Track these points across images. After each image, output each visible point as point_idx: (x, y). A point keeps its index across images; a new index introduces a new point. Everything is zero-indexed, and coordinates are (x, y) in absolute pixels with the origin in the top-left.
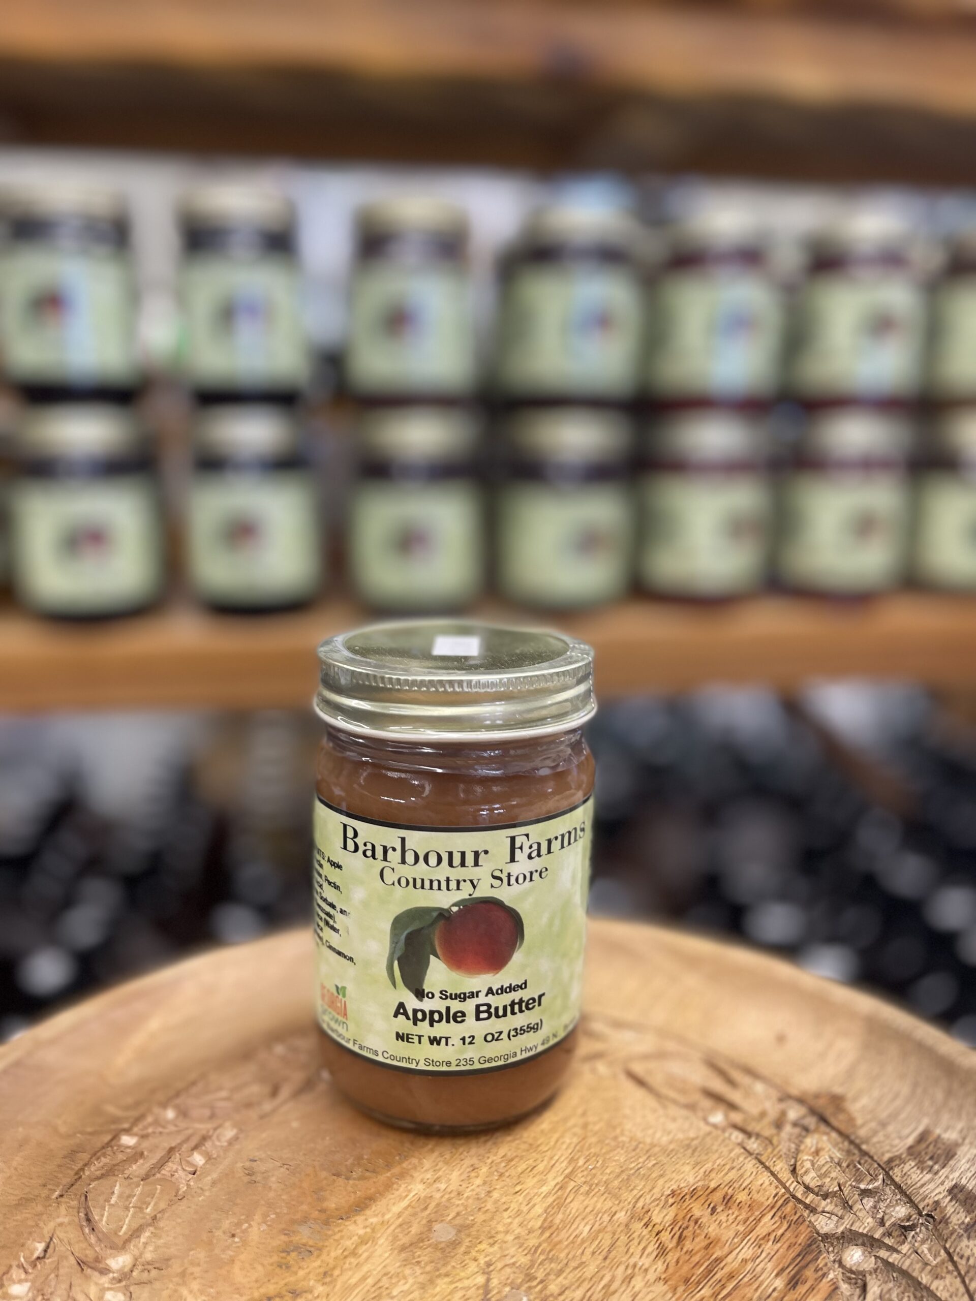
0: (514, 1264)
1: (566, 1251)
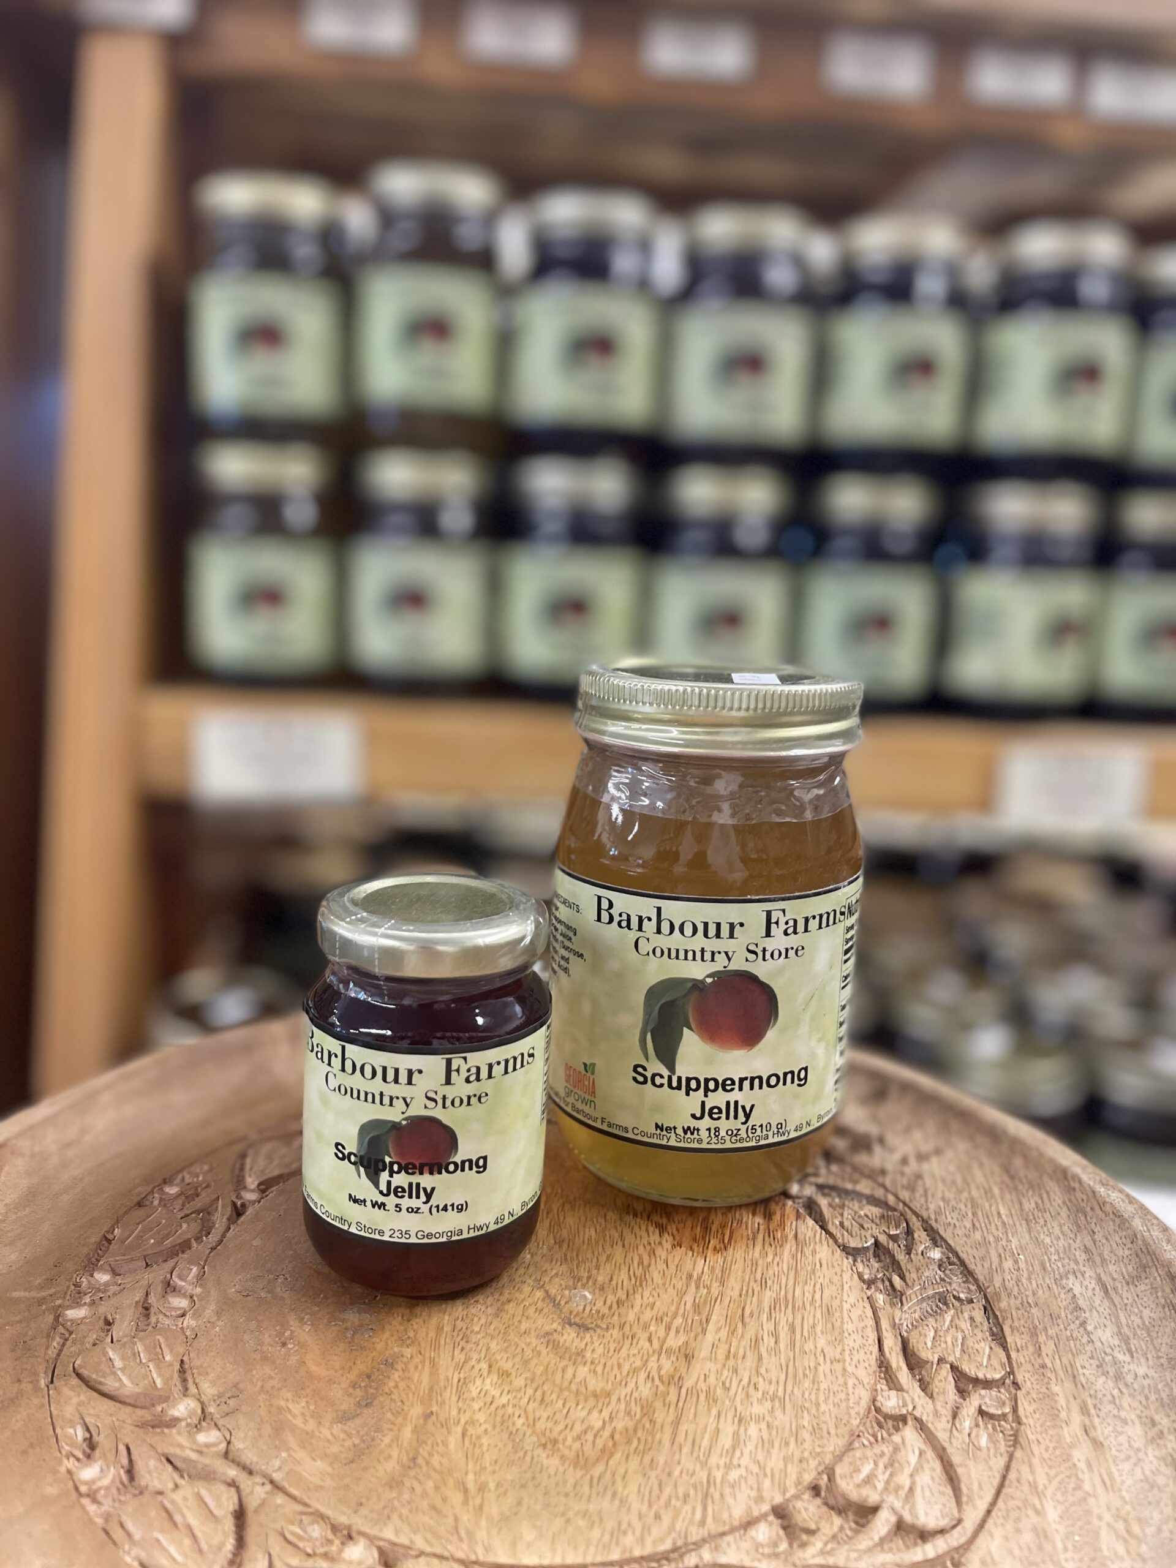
0: (557, 1274)
1: (590, 1251)
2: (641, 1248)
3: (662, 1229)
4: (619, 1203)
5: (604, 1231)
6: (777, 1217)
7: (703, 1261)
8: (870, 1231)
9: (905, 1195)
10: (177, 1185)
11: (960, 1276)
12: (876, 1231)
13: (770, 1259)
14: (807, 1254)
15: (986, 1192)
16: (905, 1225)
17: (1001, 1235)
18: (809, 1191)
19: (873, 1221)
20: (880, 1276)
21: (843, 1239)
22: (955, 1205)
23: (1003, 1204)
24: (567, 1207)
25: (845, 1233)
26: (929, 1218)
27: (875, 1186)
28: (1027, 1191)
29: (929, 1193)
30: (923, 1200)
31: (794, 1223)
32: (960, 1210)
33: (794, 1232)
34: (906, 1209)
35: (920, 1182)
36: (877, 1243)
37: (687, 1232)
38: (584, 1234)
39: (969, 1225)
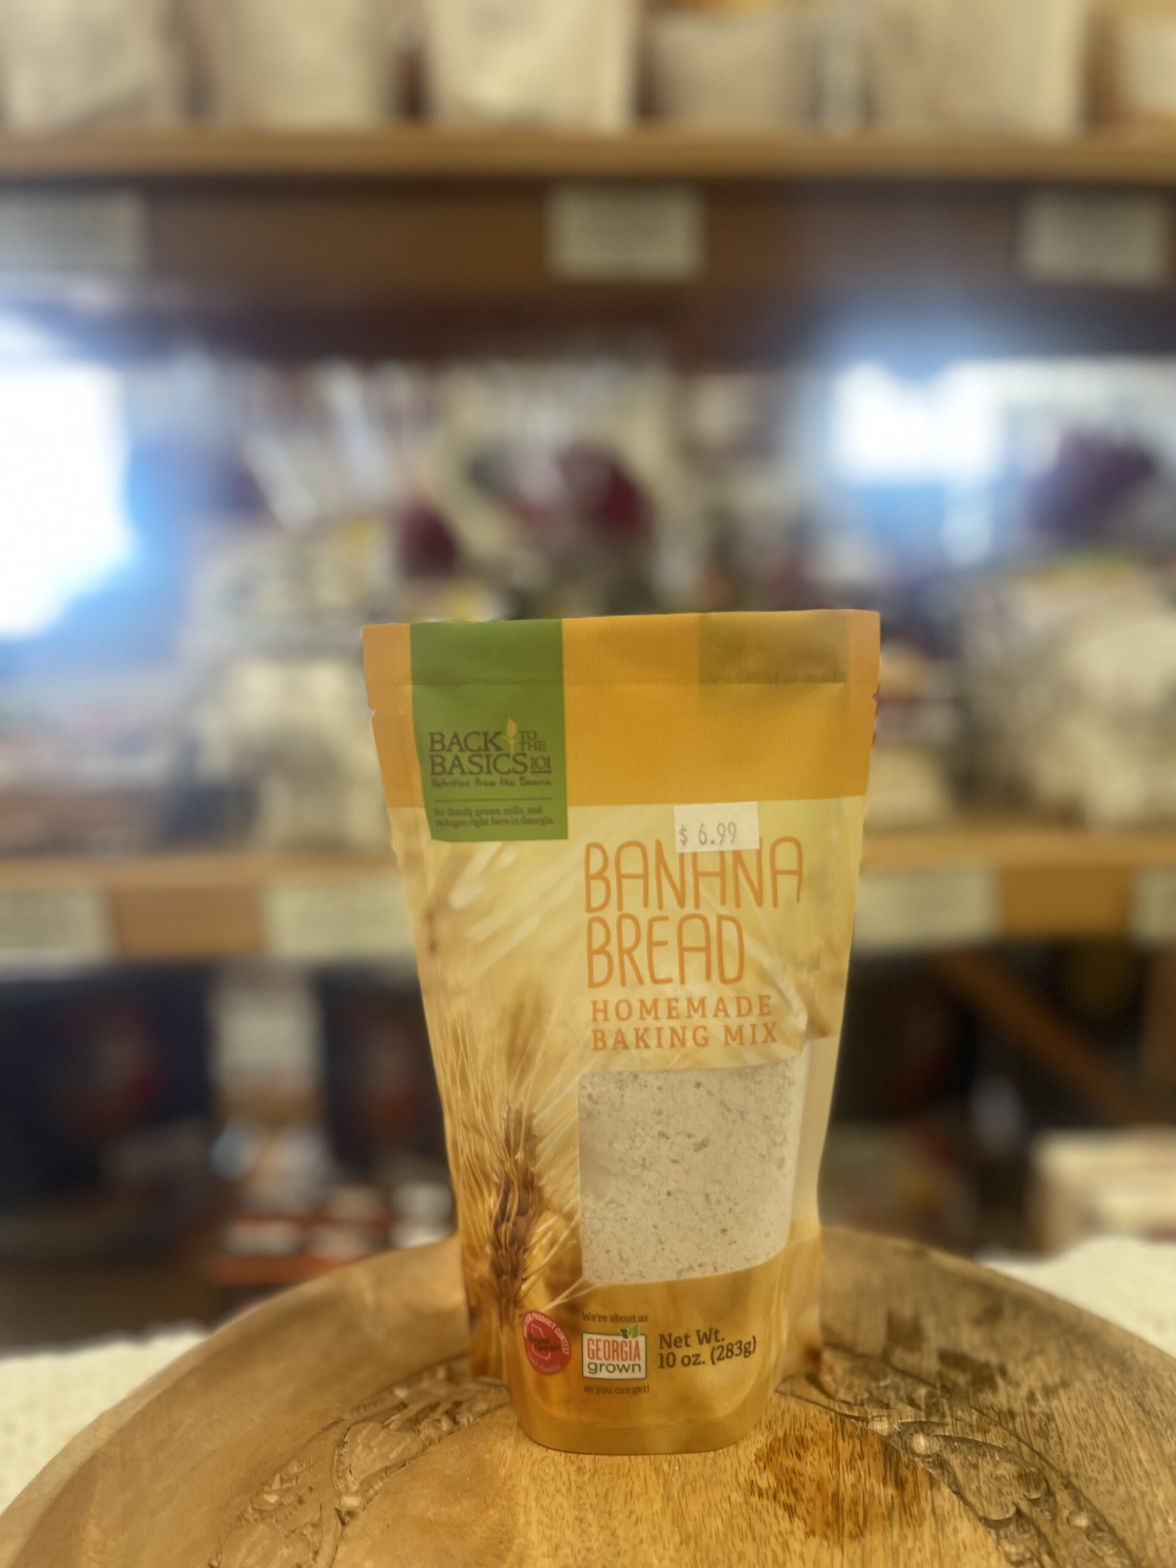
2: (773, 1540)
3: (791, 1511)
4: (741, 1479)
5: (731, 1519)
6: (910, 1486)
7: (840, 1553)
8: (1010, 1498)
9: (1039, 1444)
10: (275, 1492)
11: (1110, 1546)
12: (1016, 1499)
13: (910, 1544)
14: (949, 1534)
15: (1122, 1433)
16: (1044, 1485)
17: (1145, 1488)
18: (936, 1448)
19: (1011, 1485)
20: (1028, 1555)
21: (984, 1510)
22: (1093, 1453)
23: (1143, 1448)
24: (688, 1489)
25: (985, 1502)
26: (1069, 1473)
27: (1007, 1434)
28: (1166, 1431)
29: (1064, 1439)
30: (1058, 1448)
31: (929, 1493)
32: (1099, 1459)
33: (930, 1506)
34: (1043, 1463)
35: (1053, 1425)
36: (1019, 1512)
37: (818, 1513)
38: (711, 1525)
39: (1111, 1478)
